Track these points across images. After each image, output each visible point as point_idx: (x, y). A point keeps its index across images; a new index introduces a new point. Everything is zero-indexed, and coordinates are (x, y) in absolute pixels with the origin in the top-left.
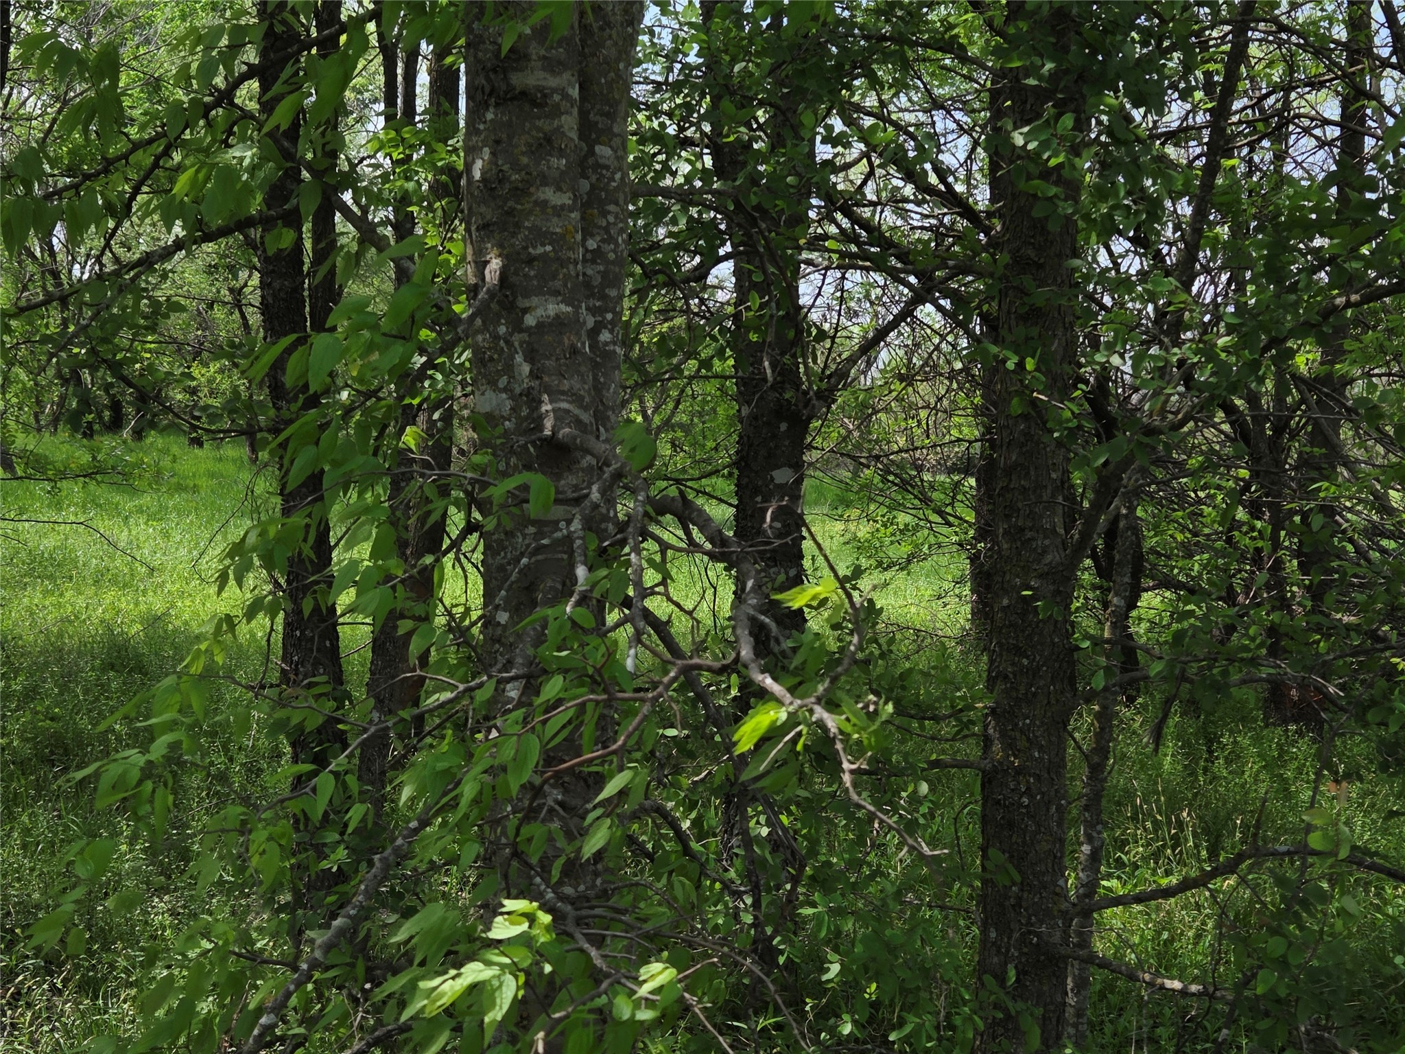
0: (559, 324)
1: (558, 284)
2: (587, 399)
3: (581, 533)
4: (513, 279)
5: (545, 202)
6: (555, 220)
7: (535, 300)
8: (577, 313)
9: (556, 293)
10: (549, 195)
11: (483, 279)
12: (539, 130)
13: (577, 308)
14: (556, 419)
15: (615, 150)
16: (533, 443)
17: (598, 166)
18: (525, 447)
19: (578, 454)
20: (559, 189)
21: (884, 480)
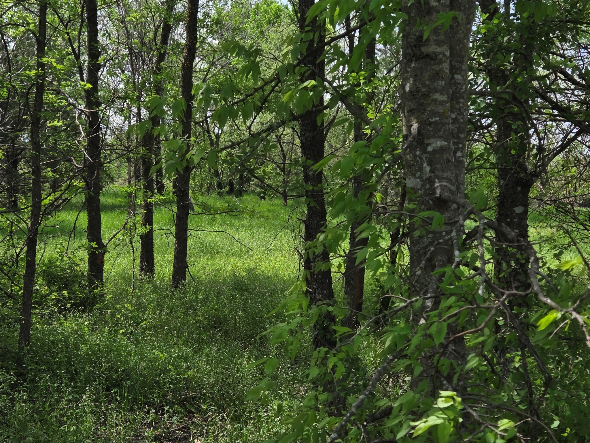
0: (442, 150)
1: (441, 133)
2: (454, 181)
3: (456, 237)
4: (423, 132)
5: (436, 99)
6: (440, 107)
7: (432, 140)
8: (449, 145)
9: (441, 137)
10: (437, 96)
11: (410, 131)
12: (434, 70)
13: (449, 143)
14: (442, 189)
15: (463, 76)
16: (432, 200)
17: (456, 83)
18: (428, 201)
19: (450, 204)
20: (442, 94)
21: (557, 210)
